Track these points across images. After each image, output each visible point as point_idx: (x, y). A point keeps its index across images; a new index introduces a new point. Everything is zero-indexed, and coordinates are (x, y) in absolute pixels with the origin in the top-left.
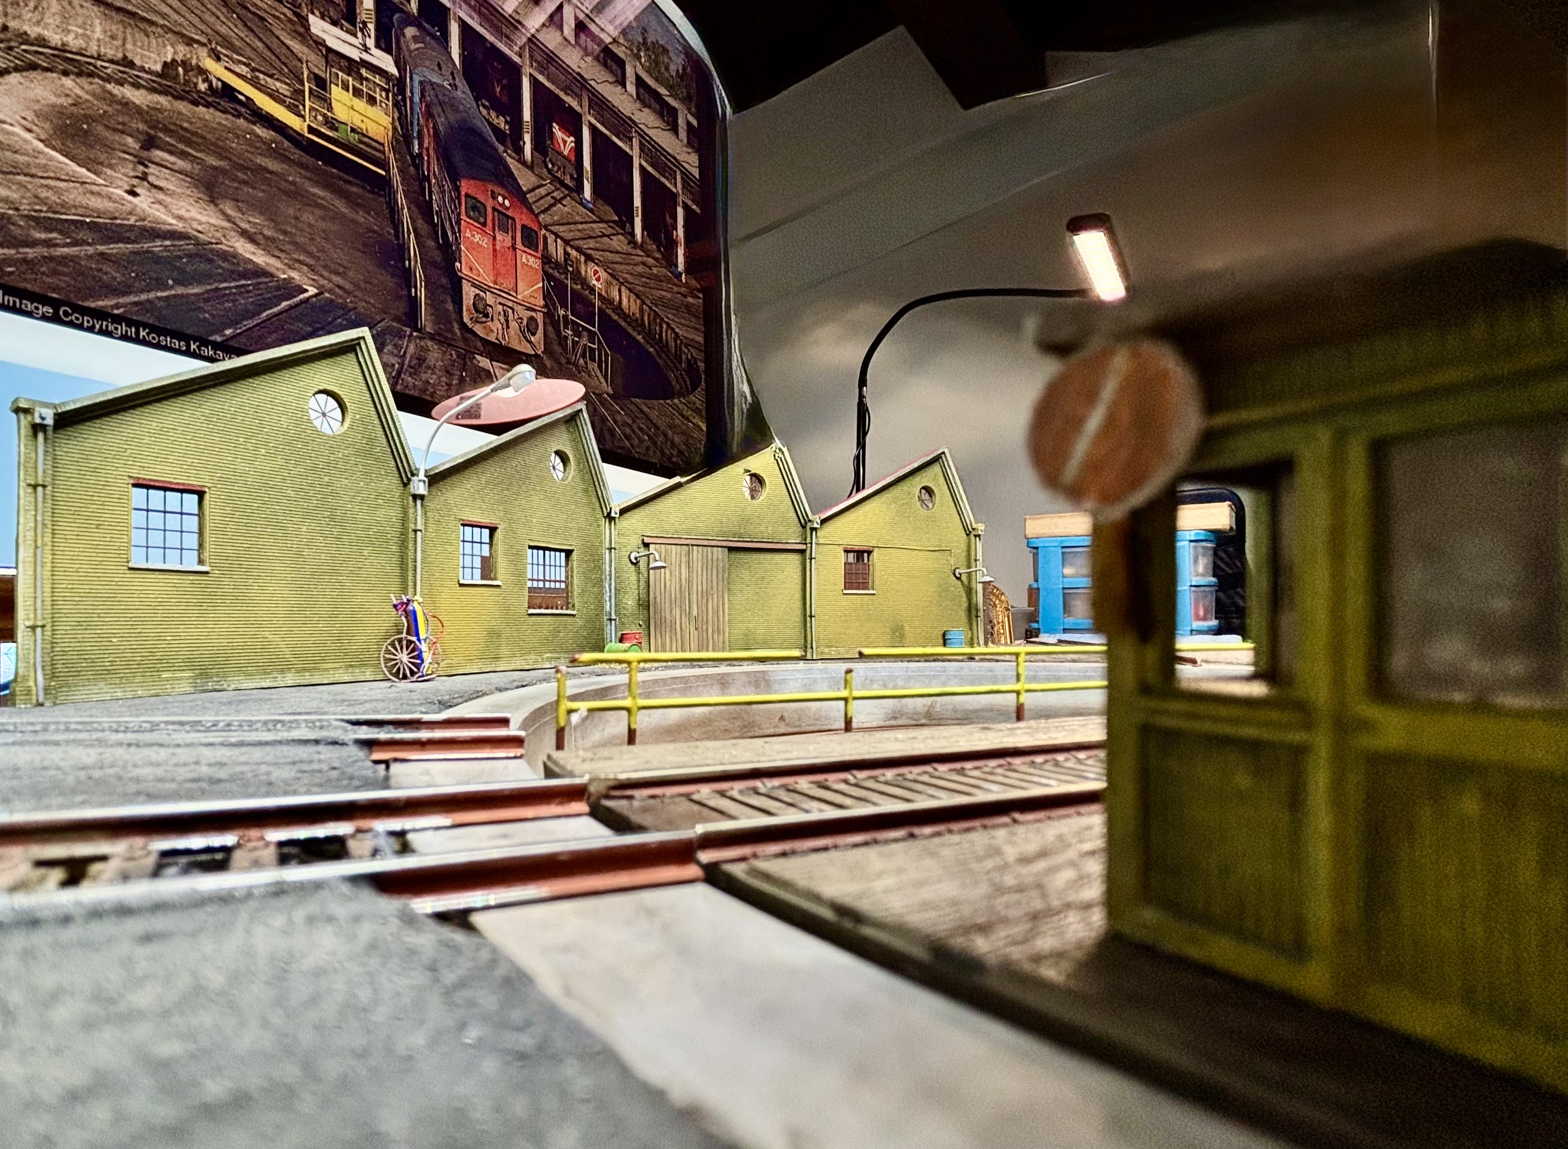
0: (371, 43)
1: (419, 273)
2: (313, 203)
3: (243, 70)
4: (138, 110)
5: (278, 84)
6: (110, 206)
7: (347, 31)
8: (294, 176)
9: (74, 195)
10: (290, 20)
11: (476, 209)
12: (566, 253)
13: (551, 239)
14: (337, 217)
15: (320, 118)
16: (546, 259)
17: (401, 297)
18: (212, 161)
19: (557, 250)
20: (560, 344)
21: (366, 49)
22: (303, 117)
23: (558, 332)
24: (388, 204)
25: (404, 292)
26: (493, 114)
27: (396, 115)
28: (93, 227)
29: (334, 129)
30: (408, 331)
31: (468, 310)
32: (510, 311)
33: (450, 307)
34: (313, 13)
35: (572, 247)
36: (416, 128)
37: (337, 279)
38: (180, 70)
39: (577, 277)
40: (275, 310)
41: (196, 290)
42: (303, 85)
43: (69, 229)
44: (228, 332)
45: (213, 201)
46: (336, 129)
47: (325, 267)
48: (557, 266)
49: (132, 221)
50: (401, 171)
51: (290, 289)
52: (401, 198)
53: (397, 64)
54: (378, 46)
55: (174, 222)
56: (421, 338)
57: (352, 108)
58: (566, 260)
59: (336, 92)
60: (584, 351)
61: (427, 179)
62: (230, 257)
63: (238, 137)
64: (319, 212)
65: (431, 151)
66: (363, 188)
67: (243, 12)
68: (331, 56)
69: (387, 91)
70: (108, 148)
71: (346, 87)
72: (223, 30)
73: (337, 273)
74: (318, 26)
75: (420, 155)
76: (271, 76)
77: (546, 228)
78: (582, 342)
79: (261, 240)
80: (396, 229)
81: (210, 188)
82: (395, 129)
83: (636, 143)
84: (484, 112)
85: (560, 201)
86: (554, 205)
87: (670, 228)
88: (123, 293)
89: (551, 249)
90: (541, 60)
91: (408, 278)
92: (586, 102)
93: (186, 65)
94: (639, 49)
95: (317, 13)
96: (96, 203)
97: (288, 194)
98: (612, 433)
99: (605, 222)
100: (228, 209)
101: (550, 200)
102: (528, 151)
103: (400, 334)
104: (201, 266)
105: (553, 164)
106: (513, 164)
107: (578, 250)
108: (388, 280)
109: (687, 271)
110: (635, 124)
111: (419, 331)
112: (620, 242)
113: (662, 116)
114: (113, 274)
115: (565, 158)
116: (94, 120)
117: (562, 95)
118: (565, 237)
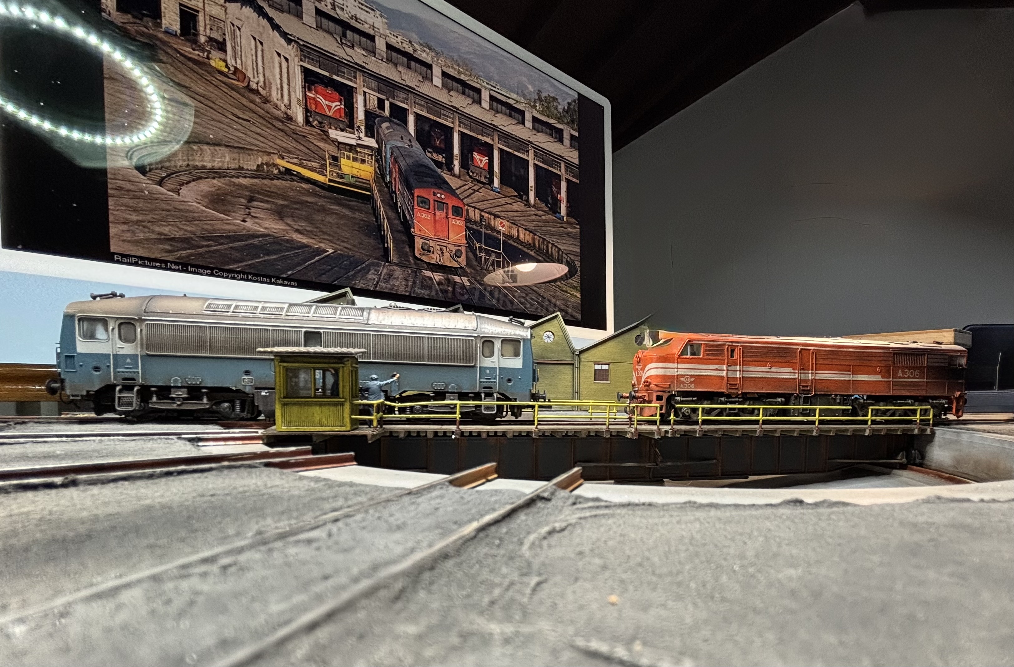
0: (362, 135)
1: (389, 236)
2: (332, 213)
3: (295, 161)
4: (246, 187)
5: (313, 163)
6: (235, 228)
7: (350, 133)
8: (321, 202)
9: (218, 225)
10: (319, 134)
11: (424, 202)
12: (481, 215)
13: (471, 210)
14: (344, 217)
15: (335, 174)
16: (468, 220)
17: (379, 248)
18: (281, 202)
19: (475, 215)
20: (476, 260)
21: (360, 138)
22: (326, 176)
23: (475, 255)
24: (372, 207)
25: (381, 246)
26: (435, 155)
27: (377, 165)
28: (228, 237)
29: (342, 177)
30: (383, 263)
31: (419, 250)
33: (407, 249)
34: (331, 128)
35: (486, 212)
36: (388, 170)
37: (345, 245)
38: (265, 167)
39: (488, 227)
40: (313, 261)
41: (274, 257)
42: (326, 161)
44: (289, 273)
45: (281, 219)
46: (344, 178)
47: (338, 239)
48: (475, 222)
49: (244, 232)
50: (379, 191)
51: (319, 251)
52: (379, 203)
53: (377, 142)
54: (366, 135)
55: (262, 230)
56: (390, 266)
57: (352, 167)
58: (481, 219)
59: (343, 161)
60: (493, 262)
61: (395, 192)
62: (291, 241)
63: (293, 190)
64: (334, 216)
66: (359, 202)
67: (295, 136)
68: (339, 145)
69: (372, 155)
70: (233, 204)
71: (348, 158)
72: (285, 145)
73: (343, 242)
74: (334, 133)
75: (390, 182)
76: (309, 161)
77: (468, 205)
78: (492, 258)
79: (306, 233)
80: (377, 218)
81: (280, 214)
82: (376, 172)
83: (531, 152)
84: (429, 155)
85: (478, 191)
86: (473, 193)
87: (556, 193)
88: (241, 262)
89: (471, 214)
90: (466, 122)
91: (383, 239)
92: (496, 138)
93: (267, 164)
94: (535, 102)
95: (333, 127)
96: (228, 227)
97: (318, 211)
98: (512, 302)
99: (509, 197)
100: (289, 221)
101: (470, 191)
102: (457, 169)
103: (378, 265)
104: (277, 247)
105: (473, 173)
106: (447, 177)
107: (490, 213)
108: (372, 241)
109: (568, 215)
110: (531, 143)
111: (389, 262)
112: (518, 206)
113: (551, 135)
114: (236, 255)
115: (481, 168)
116: (227, 194)
117: (480, 137)
118: (481, 208)
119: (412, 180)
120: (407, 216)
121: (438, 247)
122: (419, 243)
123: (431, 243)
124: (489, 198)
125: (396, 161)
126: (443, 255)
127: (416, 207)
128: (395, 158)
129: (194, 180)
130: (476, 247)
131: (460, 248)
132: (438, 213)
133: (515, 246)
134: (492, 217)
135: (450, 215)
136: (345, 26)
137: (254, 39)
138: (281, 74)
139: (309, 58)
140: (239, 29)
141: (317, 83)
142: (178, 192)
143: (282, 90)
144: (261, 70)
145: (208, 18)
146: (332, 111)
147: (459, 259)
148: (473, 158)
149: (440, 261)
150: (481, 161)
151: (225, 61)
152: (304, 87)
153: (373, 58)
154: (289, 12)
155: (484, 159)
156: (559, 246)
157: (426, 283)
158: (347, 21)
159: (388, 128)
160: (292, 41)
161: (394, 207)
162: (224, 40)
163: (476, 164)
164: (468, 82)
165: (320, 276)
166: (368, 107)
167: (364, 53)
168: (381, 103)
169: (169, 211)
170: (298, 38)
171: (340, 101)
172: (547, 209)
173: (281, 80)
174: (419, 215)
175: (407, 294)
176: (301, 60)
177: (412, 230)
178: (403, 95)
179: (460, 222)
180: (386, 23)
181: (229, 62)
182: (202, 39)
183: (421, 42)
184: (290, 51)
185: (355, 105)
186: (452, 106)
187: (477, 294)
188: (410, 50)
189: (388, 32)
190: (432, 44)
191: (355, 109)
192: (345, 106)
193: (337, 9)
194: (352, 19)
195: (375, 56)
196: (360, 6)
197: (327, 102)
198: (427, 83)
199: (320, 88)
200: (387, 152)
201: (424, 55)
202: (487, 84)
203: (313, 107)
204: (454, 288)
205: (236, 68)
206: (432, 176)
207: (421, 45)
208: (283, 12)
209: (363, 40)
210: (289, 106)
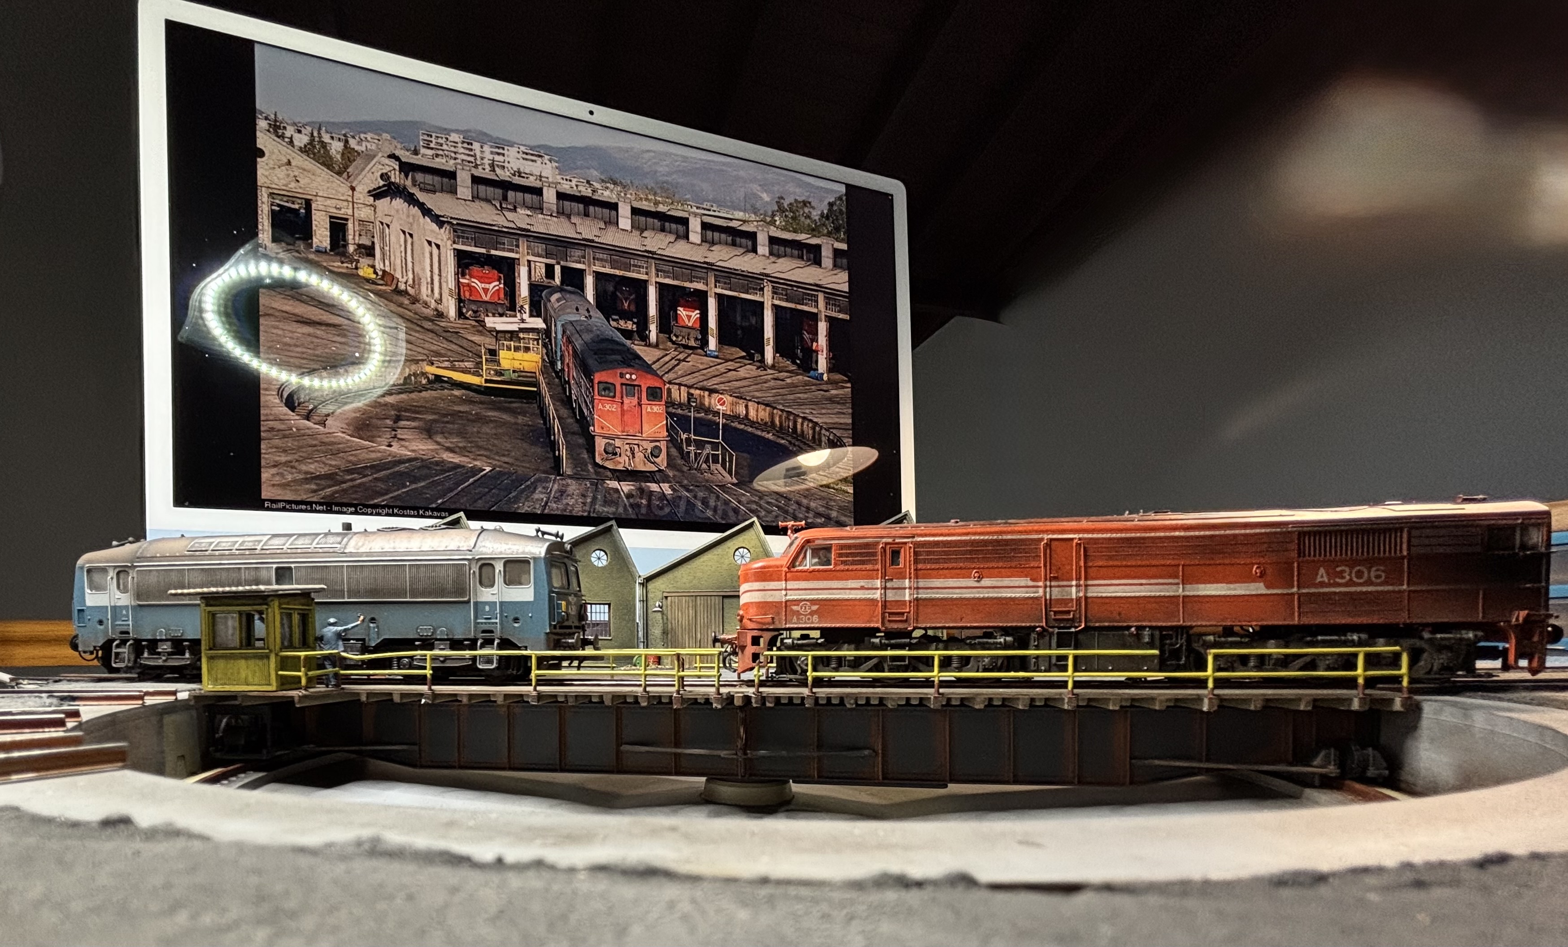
1: (561, 440)
2: (486, 421)
3: (447, 364)
4: (392, 405)
5: (466, 364)
6: (379, 455)
7: (510, 316)
8: (475, 410)
9: (364, 455)
10: (474, 326)
11: (608, 388)
12: (690, 394)
13: (675, 388)
14: (504, 424)
15: (492, 372)
16: (670, 404)
17: (548, 458)
18: (430, 417)
19: (680, 395)
20: (682, 458)
22: (482, 376)
23: (681, 450)
24: (539, 406)
25: (551, 455)
26: (622, 322)
27: (545, 351)
28: (372, 467)
29: (501, 374)
30: (553, 477)
31: (600, 454)
32: (636, 447)
33: (585, 456)
34: (487, 316)
35: (697, 388)
36: (559, 354)
37: (505, 459)
38: (413, 378)
39: (700, 408)
40: (466, 484)
41: (423, 484)
42: (481, 358)
43: (361, 472)
44: (439, 501)
45: (430, 437)
46: (503, 375)
47: (497, 453)
48: (680, 405)
49: (390, 459)
50: (548, 384)
51: (475, 471)
52: (548, 400)
53: (545, 321)
54: (531, 316)
55: (409, 453)
56: (562, 479)
57: (514, 359)
58: (689, 400)
59: (503, 354)
60: (708, 457)
61: (568, 382)
62: (440, 462)
63: (443, 400)
64: (492, 425)
65: (571, 365)
66: (522, 402)
67: (444, 334)
68: (498, 334)
69: (537, 340)
70: (378, 428)
71: (509, 349)
72: (434, 348)
73: (504, 455)
74: (491, 322)
75: (563, 370)
76: (462, 361)
77: (670, 383)
78: (705, 453)
79: (458, 450)
80: (544, 419)
81: (428, 432)
82: (543, 360)
83: (768, 291)
84: (613, 324)
85: (684, 360)
86: (678, 364)
87: (809, 342)
88: (386, 494)
89: (675, 394)
90: (667, 268)
91: (553, 446)
92: (711, 280)
93: (415, 375)
94: (773, 215)
95: (490, 314)
96: (373, 455)
97: (473, 421)
98: (736, 511)
99: (732, 360)
100: (439, 438)
101: (674, 362)
102: (653, 336)
103: (547, 480)
104: (425, 471)
105: (677, 335)
106: (639, 349)
107: (702, 389)
108: (539, 450)
109: (830, 370)
110: (767, 275)
111: (562, 475)
112: (748, 370)
113: (801, 257)
114: (381, 486)
115: (689, 327)
116: (371, 418)
117: (687, 285)
118: (690, 383)
119: (591, 362)
120: (585, 411)
121: (627, 447)
122: (600, 444)
123: (618, 443)
124: (701, 367)
125: (569, 341)
126: (634, 457)
127: (597, 397)
128: (568, 338)
129: (339, 408)
130: (682, 440)
131: (658, 444)
132: (626, 401)
133: (742, 430)
134: (707, 393)
135: (644, 400)
136: (505, 186)
137: (404, 232)
138: (432, 266)
139: (463, 237)
140: (388, 226)
141: (472, 264)
142: (323, 424)
143: (432, 283)
144: (410, 265)
145: (356, 223)
146: (489, 295)
147: (656, 460)
148: (676, 317)
149: (630, 464)
150: (689, 317)
151: (373, 267)
152: (457, 274)
153: (540, 216)
154: (442, 191)
155: (693, 314)
156: (816, 420)
157: (611, 498)
158: (509, 179)
159: (558, 300)
160: (444, 222)
161: (567, 401)
162: (373, 243)
163: (682, 324)
164: (669, 213)
165: (476, 501)
166: (533, 279)
167: (529, 213)
168: (550, 270)
169: (315, 446)
170: (452, 218)
171: (499, 280)
172: (794, 368)
173: (431, 272)
174: (600, 406)
175: (586, 514)
176: (454, 242)
177: (592, 428)
178: (578, 253)
179: (658, 408)
180: (557, 168)
181: (377, 267)
182: (351, 249)
183: (603, 177)
184: (443, 236)
185: (517, 280)
186: (646, 251)
187: (681, 506)
188: (586, 191)
189: (559, 177)
190: (617, 176)
191: (517, 285)
192: (505, 284)
193: (497, 169)
194: (514, 175)
195: (542, 213)
196: (525, 156)
197: (483, 285)
198: (612, 229)
199: (475, 269)
200: (557, 332)
201: (607, 193)
202: (698, 208)
203: (467, 294)
204: (649, 500)
205: (384, 271)
206: (619, 352)
207: (603, 181)
208: (434, 192)
209: (528, 197)
210: (439, 301)
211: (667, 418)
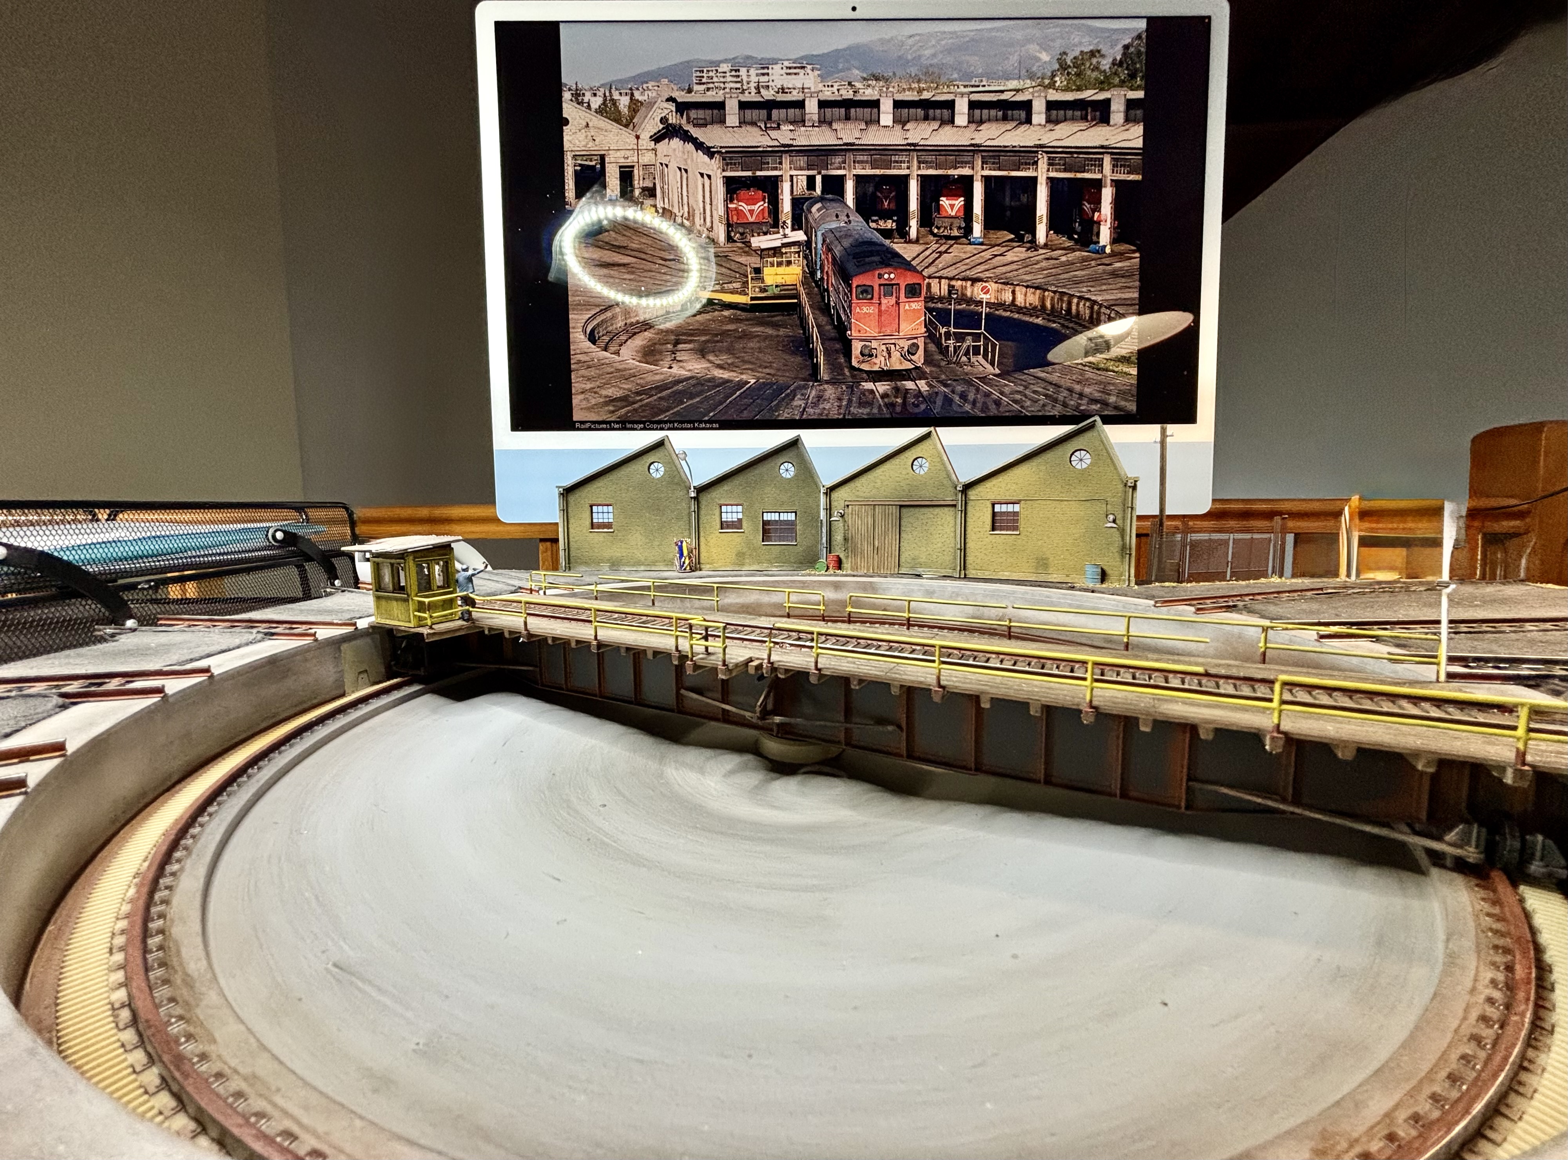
1: (820, 348)
2: (755, 336)
3: (718, 287)
4: (672, 331)
5: (734, 285)
6: (662, 377)
7: (774, 233)
8: (741, 327)
9: (650, 378)
10: (741, 248)
11: (866, 291)
12: (950, 286)
13: (934, 283)
14: (767, 337)
15: (757, 290)
16: (929, 298)
17: (806, 366)
18: (703, 338)
19: (939, 288)
20: (941, 353)
22: (748, 294)
23: (938, 344)
24: (800, 317)
25: (809, 362)
26: (881, 223)
27: (805, 262)
28: (657, 387)
29: (765, 291)
30: (811, 383)
31: (856, 357)
32: (893, 346)
33: (842, 360)
34: (753, 236)
35: (958, 279)
36: (819, 263)
37: (767, 371)
38: (688, 304)
39: (962, 299)
40: (734, 397)
41: (698, 399)
42: (747, 277)
43: (647, 392)
44: (711, 414)
45: (704, 357)
46: (767, 291)
47: (760, 366)
48: (941, 299)
49: (671, 379)
50: (807, 294)
51: (741, 384)
52: (808, 310)
53: (806, 233)
54: (793, 229)
55: (686, 373)
56: (819, 385)
57: (777, 274)
58: (950, 292)
59: (767, 271)
60: (968, 349)
61: (827, 290)
62: (713, 379)
63: (715, 321)
64: (756, 340)
65: (830, 273)
66: (783, 315)
67: (716, 259)
68: (763, 253)
69: (799, 252)
70: (661, 353)
71: (772, 265)
73: (766, 367)
74: (756, 241)
75: (822, 279)
76: (731, 283)
77: (930, 277)
78: (965, 345)
79: (727, 366)
80: (804, 329)
81: (702, 352)
82: (804, 272)
83: (1043, 162)
84: (873, 225)
85: (946, 252)
86: (938, 257)
87: (1090, 213)
88: (668, 411)
89: (935, 289)
90: (929, 158)
91: (812, 354)
92: (978, 162)
93: (690, 300)
94: (1053, 78)
95: (755, 234)
96: (658, 377)
97: (740, 338)
98: (998, 403)
99: (998, 245)
100: (711, 358)
101: (935, 255)
102: (913, 232)
103: (805, 387)
104: (699, 388)
105: (938, 228)
106: (899, 247)
107: (964, 279)
108: (799, 359)
109: (1114, 241)
110: (1042, 146)
111: (819, 381)
112: (1016, 254)
113: (1084, 118)
114: (664, 404)
115: (952, 217)
116: (655, 344)
117: (951, 172)
118: (951, 275)
119: (851, 267)
120: (843, 316)
121: (884, 347)
122: (857, 347)
123: (874, 344)
124: (964, 256)
125: (829, 250)
126: (890, 357)
127: (855, 301)
128: (827, 246)
129: (630, 338)
130: (940, 334)
131: (915, 341)
132: (884, 301)
133: (1008, 318)
134: (969, 283)
135: (902, 298)
136: (770, 106)
137: (680, 169)
138: (704, 197)
139: (731, 164)
140: (667, 166)
141: (739, 189)
142: (617, 353)
143: (705, 213)
144: (685, 198)
145: (641, 168)
146: (755, 215)
147: (913, 357)
148: (938, 208)
149: (886, 365)
150: (952, 206)
151: (655, 204)
152: (725, 200)
153: (802, 128)
154: (712, 122)
155: (956, 202)
156: (1093, 298)
157: (867, 399)
158: (773, 98)
159: (819, 210)
160: (715, 153)
161: (824, 308)
162: (655, 184)
163: (944, 214)
164: (934, 99)
165: (742, 412)
166: (795, 193)
167: (791, 127)
168: (811, 182)
169: (612, 373)
170: (721, 147)
171: (764, 200)
172: (1069, 244)
173: (704, 202)
174: (858, 310)
175: (841, 417)
176: (723, 170)
177: (849, 332)
178: (839, 159)
179: (917, 305)
180: (819, 76)
181: (658, 204)
182: (638, 191)
183: (865, 76)
184: (714, 166)
185: (781, 197)
186: (907, 144)
187: (939, 401)
188: (849, 95)
189: (821, 86)
190: (880, 71)
191: (780, 201)
192: (769, 203)
193: (761, 90)
194: (779, 93)
195: (804, 126)
196: (789, 71)
197: (749, 207)
198: (873, 128)
199: (742, 193)
200: (818, 243)
201: (869, 92)
202: (965, 86)
203: (735, 218)
204: (905, 399)
205: (664, 209)
206: (878, 253)
207: (864, 80)
208: (706, 125)
209: (791, 111)
210: (711, 229)
211: (925, 314)
